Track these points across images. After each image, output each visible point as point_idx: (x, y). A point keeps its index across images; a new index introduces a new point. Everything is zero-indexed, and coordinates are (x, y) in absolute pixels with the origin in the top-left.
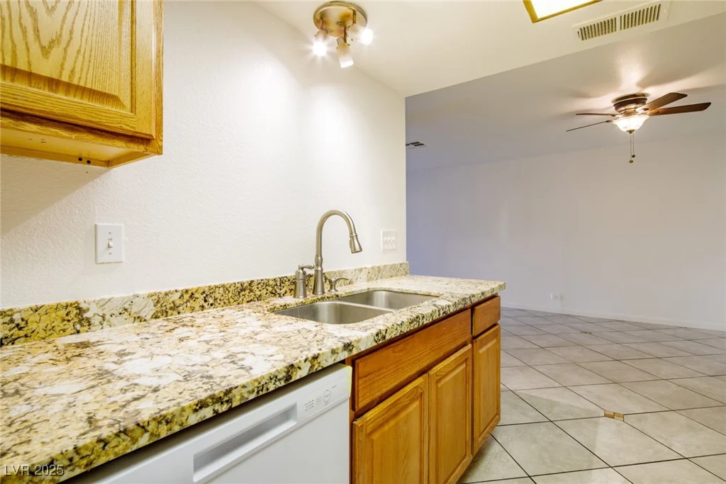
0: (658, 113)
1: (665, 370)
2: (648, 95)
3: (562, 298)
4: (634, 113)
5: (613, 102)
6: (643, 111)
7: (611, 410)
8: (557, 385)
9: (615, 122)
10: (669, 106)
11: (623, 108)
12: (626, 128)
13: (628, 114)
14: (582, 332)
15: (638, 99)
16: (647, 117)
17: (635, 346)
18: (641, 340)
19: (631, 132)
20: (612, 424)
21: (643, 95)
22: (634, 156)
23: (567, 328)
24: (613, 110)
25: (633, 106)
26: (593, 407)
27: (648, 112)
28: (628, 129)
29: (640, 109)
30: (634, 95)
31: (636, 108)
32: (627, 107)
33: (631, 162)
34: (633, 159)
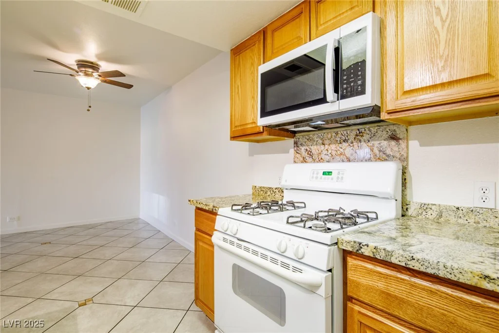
0: (105, 81)
1: (108, 253)
2: (100, 66)
3: (19, 219)
4: (91, 75)
5: (76, 61)
6: (97, 76)
7: (82, 299)
8: (30, 300)
9: (77, 78)
10: (113, 79)
11: (84, 69)
12: (85, 84)
13: (86, 74)
14: (42, 244)
15: (94, 67)
16: (100, 82)
17: (85, 243)
18: (88, 237)
19: (88, 88)
20: (86, 310)
21: (97, 65)
22: (90, 107)
23: (28, 244)
24: (76, 67)
25: (91, 70)
26: (68, 304)
27: (100, 78)
28: (87, 86)
29: (96, 74)
30: (92, 63)
31: (92, 72)
32: (87, 69)
33: (88, 110)
34: (89, 108)
